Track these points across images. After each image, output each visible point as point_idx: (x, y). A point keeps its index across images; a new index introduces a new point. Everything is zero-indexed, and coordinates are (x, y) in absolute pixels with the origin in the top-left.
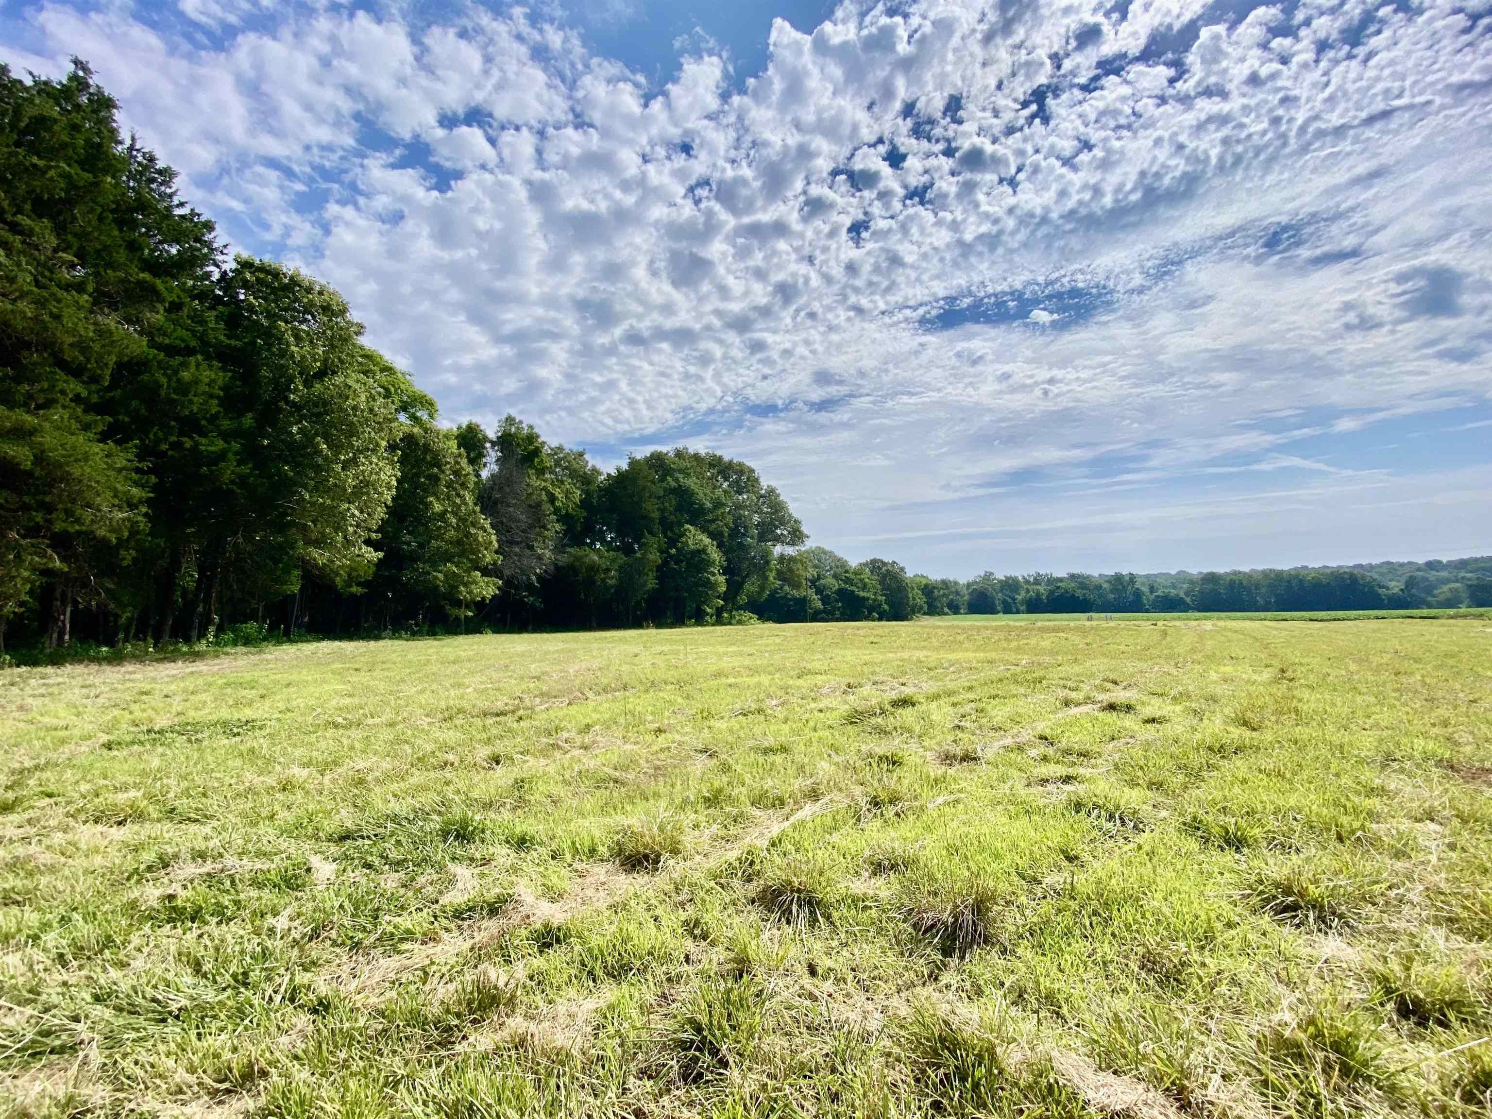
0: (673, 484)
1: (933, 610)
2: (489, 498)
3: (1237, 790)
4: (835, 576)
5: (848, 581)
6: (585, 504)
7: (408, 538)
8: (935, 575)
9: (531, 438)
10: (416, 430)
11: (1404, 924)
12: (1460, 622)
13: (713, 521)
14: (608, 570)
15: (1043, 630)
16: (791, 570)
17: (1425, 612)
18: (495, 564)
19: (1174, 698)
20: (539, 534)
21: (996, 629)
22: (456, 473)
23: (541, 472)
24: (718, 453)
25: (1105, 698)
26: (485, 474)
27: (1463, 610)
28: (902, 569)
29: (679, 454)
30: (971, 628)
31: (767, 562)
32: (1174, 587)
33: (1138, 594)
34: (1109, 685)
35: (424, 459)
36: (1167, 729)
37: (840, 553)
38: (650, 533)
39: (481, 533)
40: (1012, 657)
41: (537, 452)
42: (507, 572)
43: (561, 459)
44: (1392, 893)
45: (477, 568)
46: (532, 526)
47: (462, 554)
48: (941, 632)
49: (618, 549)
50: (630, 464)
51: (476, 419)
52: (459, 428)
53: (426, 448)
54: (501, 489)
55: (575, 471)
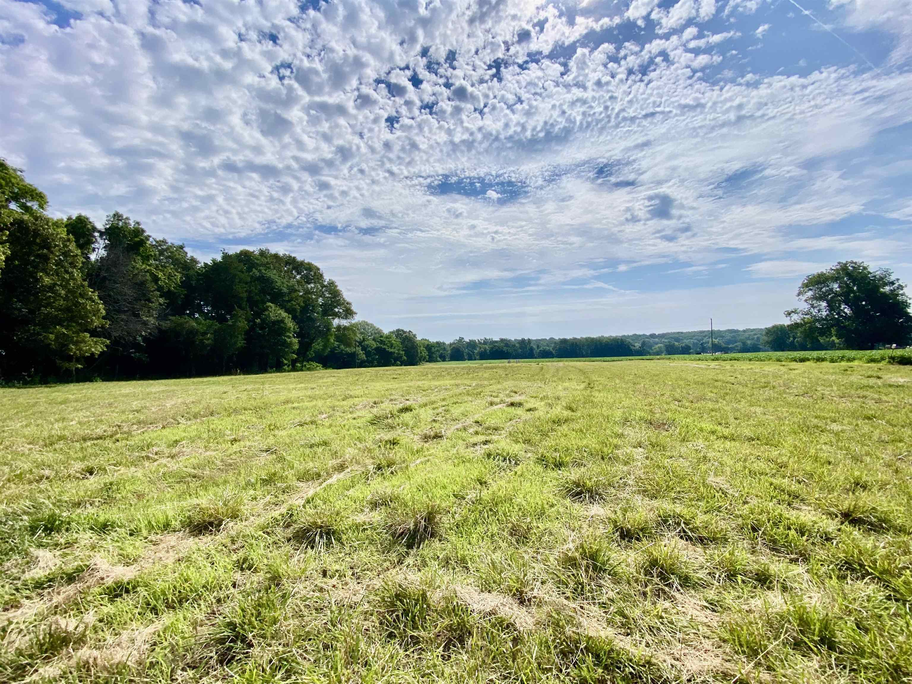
0: (258, 274)
1: (431, 360)
2: (98, 275)
3: (562, 440)
4: (374, 339)
5: (382, 342)
6: (185, 284)
7: (19, 305)
8: (433, 340)
9: (138, 232)
10: (26, 217)
11: (625, 495)
12: (661, 361)
13: (289, 301)
14: (205, 333)
15: (486, 368)
16: (344, 335)
17: (648, 357)
18: (103, 327)
19: (541, 399)
20: (145, 306)
21: (463, 368)
22: (66, 254)
23: (146, 258)
24: (293, 255)
25: (509, 400)
26: (93, 257)
27: (663, 356)
28: (415, 336)
29: (263, 253)
30: (450, 368)
31: (329, 330)
32: (548, 346)
33: (532, 349)
34: (513, 394)
35: (34, 241)
36: (537, 414)
37: (377, 325)
38: (240, 307)
39: (89, 302)
40: (468, 382)
41: (142, 243)
42: (115, 334)
43: (166, 250)
44: (621, 482)
45: (86, 331)
46: (137, 300)
47: (72, 319)
48: (434, 371)
49: (213, 318)
50: (223, 258)
51: (84, 213)
52: (69, 219)
53: (36, 234)
54: (108, 270)
55: (177, 259)
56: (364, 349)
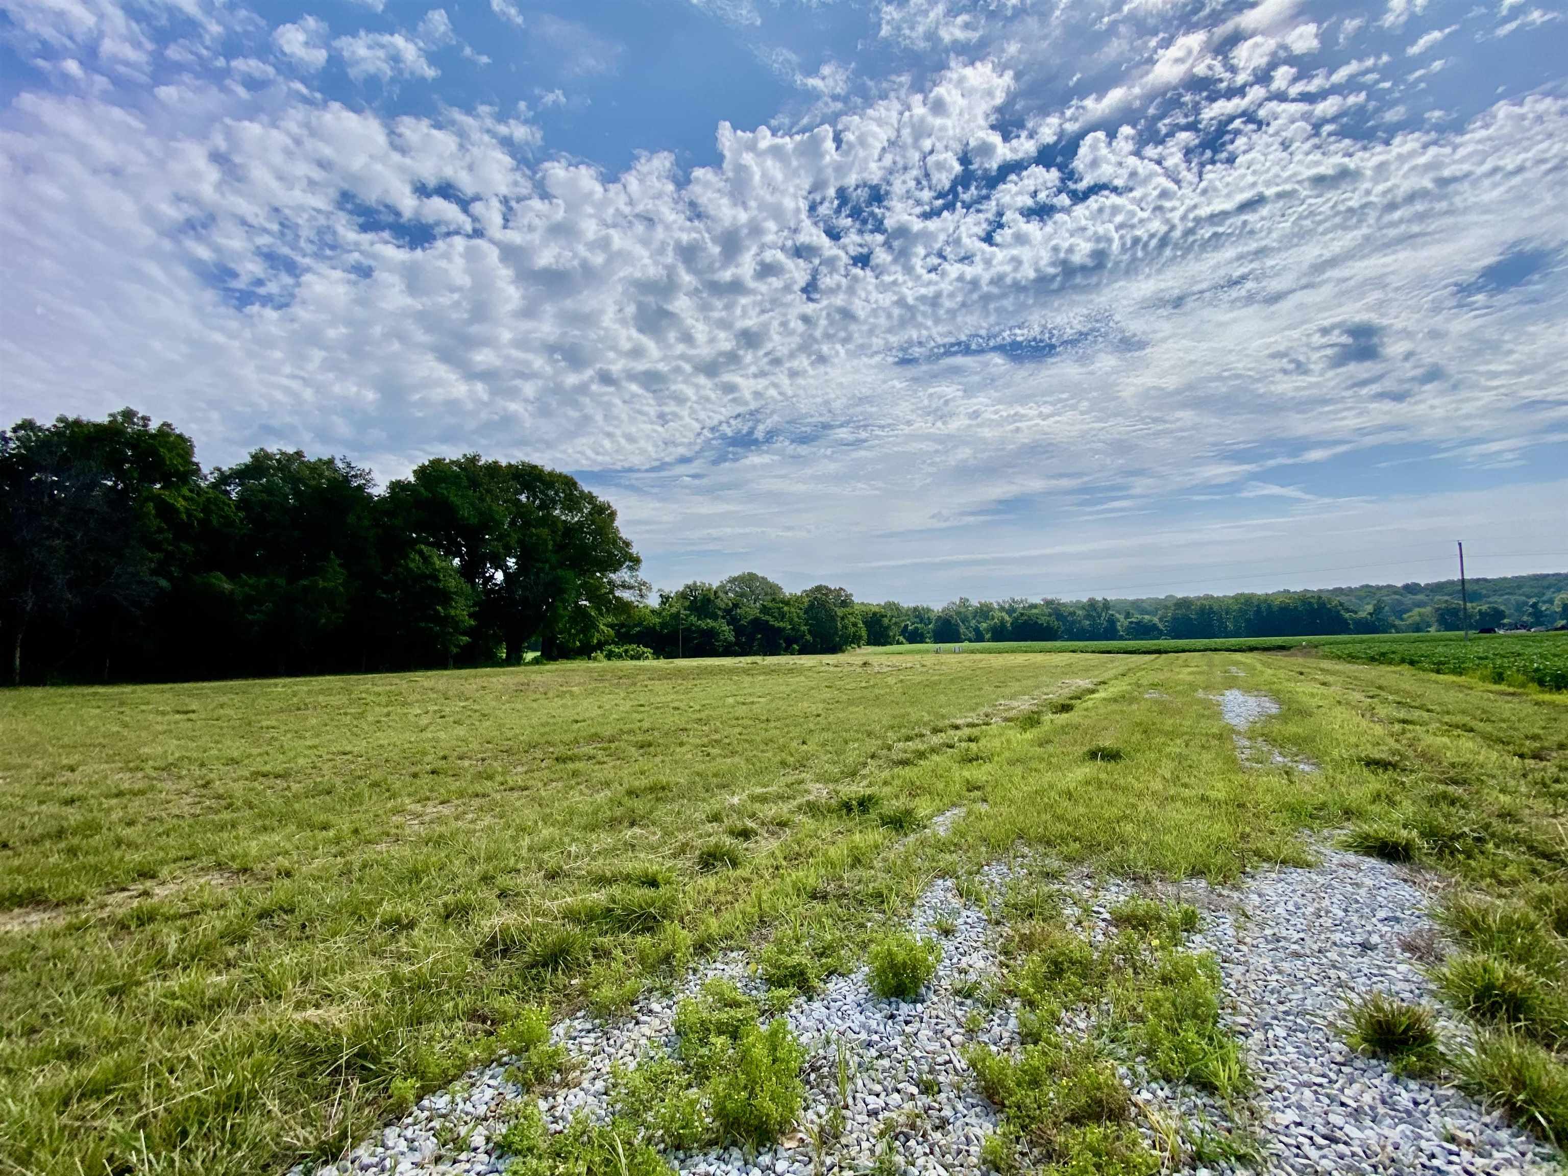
1: (876, 641)
28: (850, 597)
32: (1147, 613)
56: (733, 621)
